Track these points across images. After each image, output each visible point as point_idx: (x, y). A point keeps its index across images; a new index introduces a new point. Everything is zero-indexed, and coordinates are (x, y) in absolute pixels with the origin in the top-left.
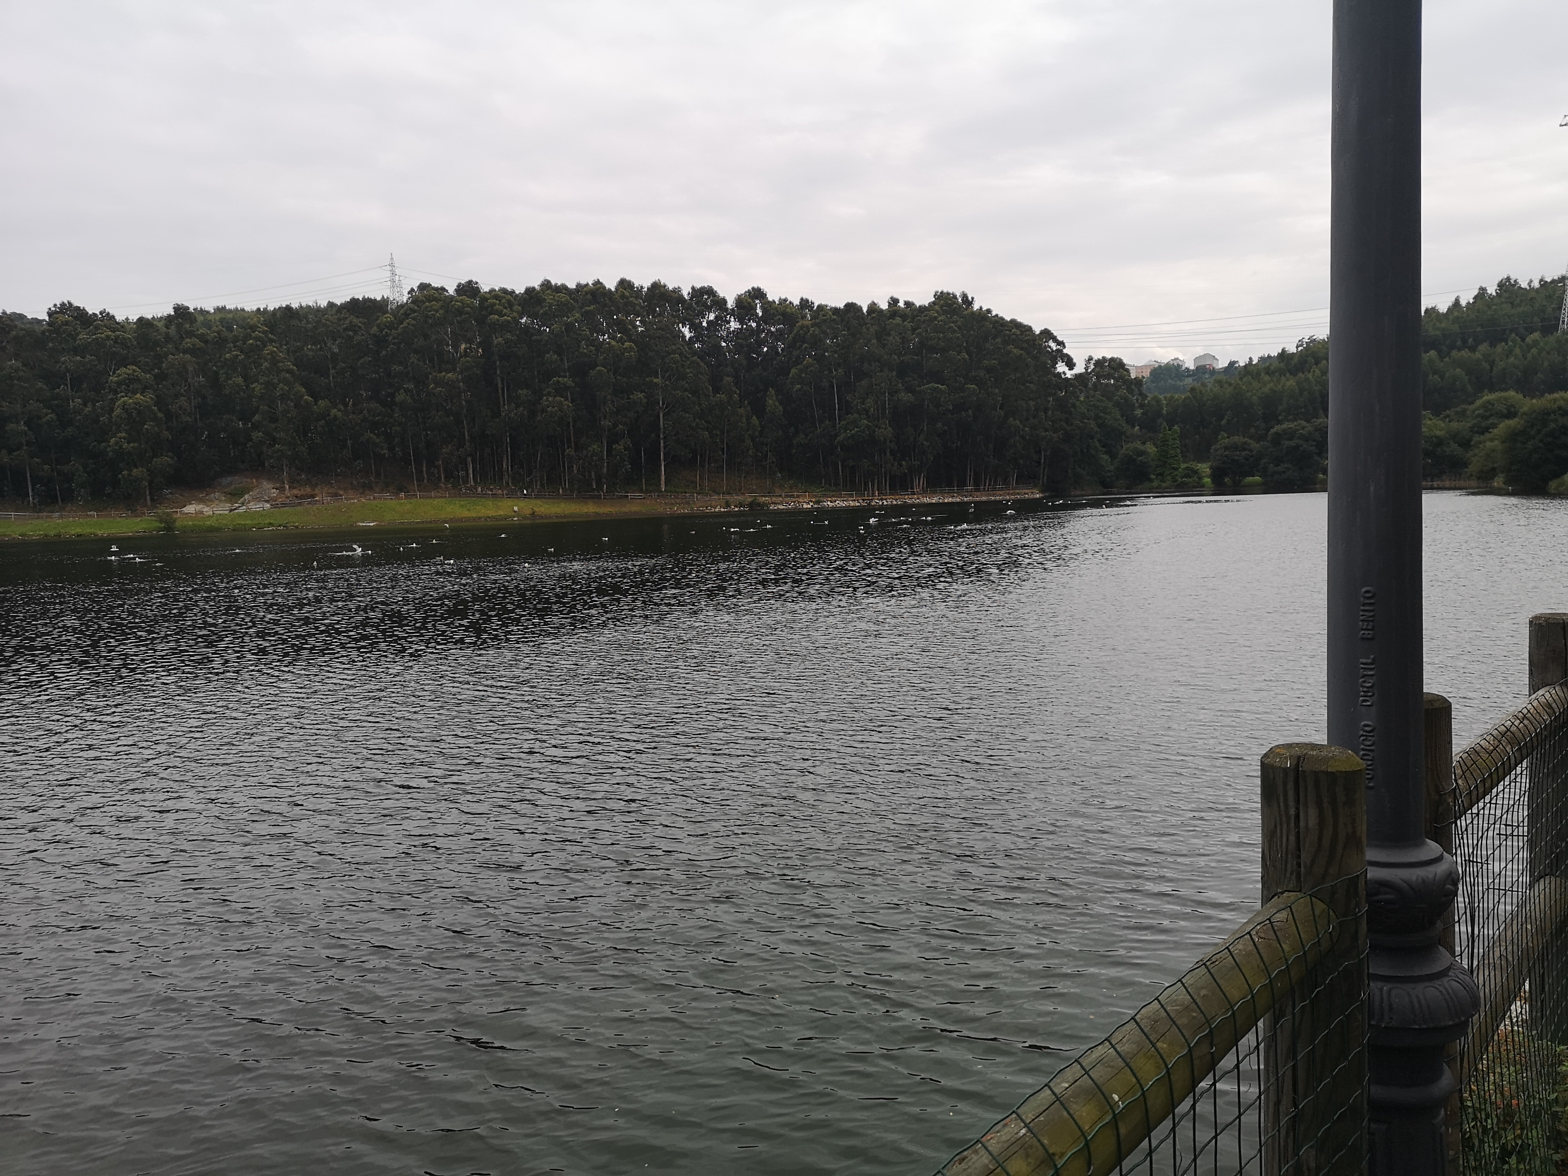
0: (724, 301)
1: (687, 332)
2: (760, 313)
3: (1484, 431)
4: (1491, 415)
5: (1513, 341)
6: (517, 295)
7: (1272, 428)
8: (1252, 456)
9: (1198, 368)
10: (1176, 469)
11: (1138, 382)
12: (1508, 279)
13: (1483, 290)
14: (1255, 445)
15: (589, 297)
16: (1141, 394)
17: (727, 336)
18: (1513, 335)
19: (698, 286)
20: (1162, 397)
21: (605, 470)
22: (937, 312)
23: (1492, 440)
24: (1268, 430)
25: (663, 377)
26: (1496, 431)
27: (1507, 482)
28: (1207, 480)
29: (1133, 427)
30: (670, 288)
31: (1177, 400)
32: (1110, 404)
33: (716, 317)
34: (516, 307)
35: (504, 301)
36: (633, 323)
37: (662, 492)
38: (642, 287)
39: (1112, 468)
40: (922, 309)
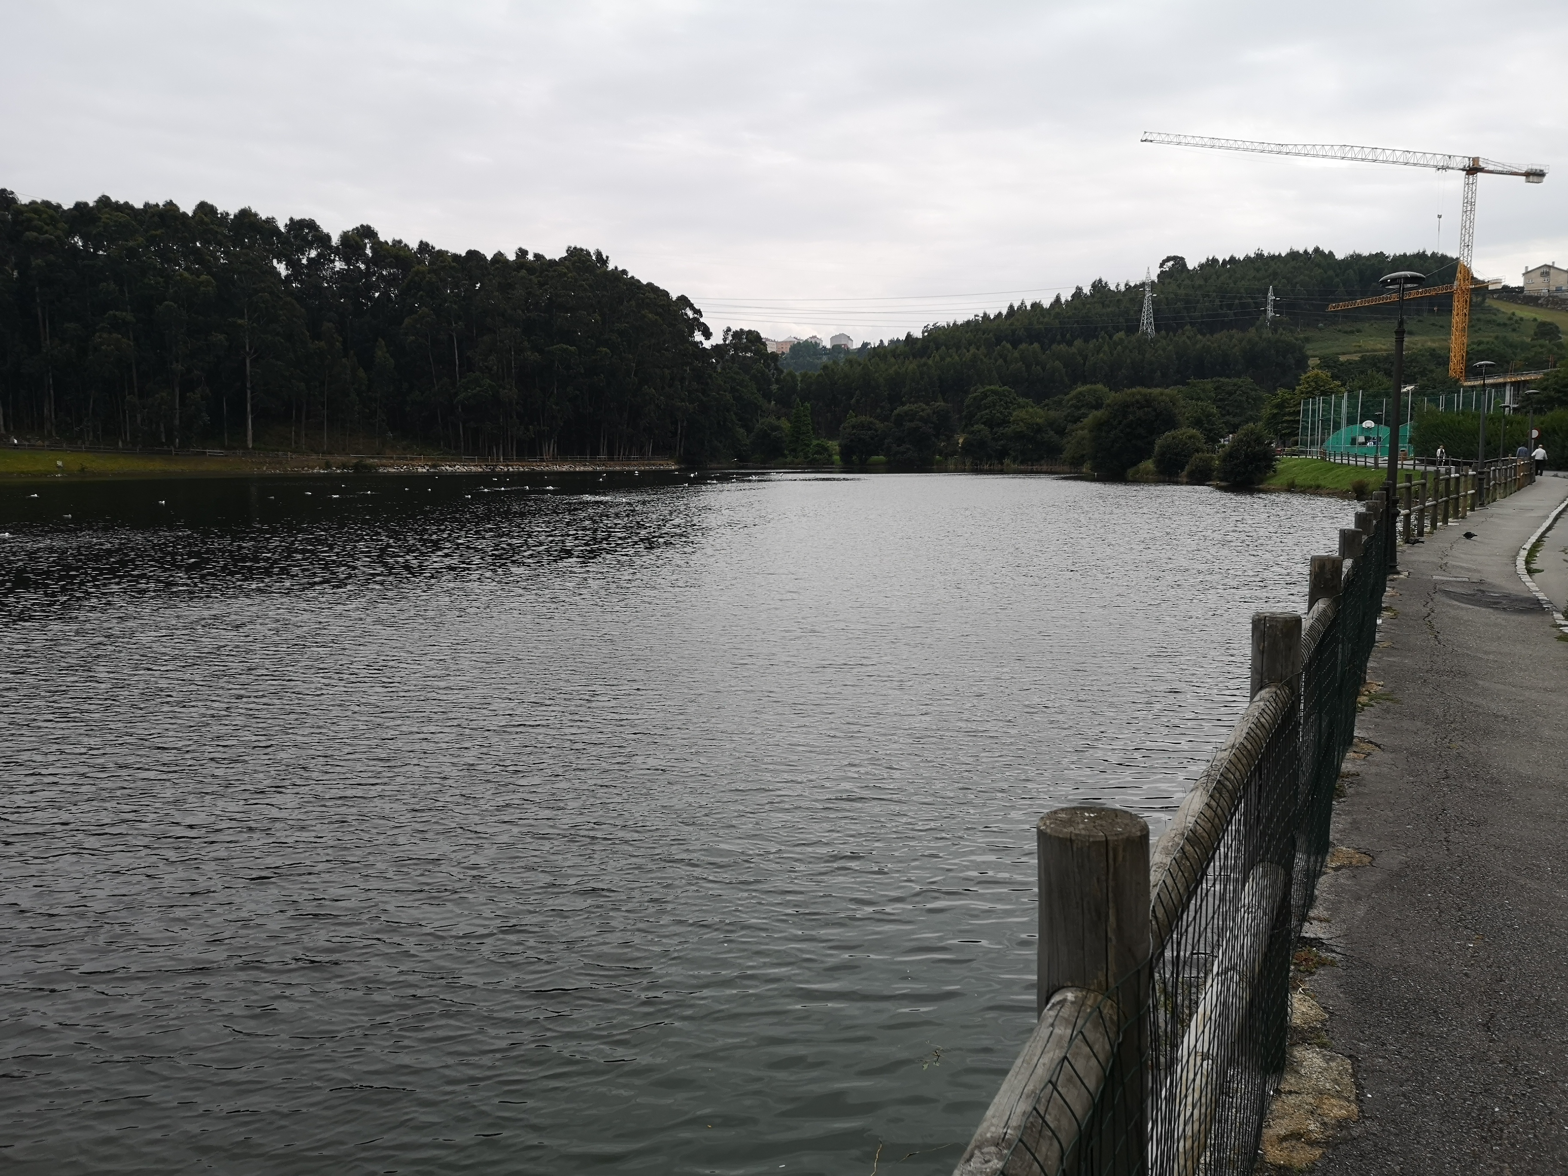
0: (328, 237)
1: (282, 269)
2: (368, 252)
3: (1077, 420)
4: (1083, 406)
5: (1102, 338)
6: (64, 211)
7: (896, 409)
8: (877, 436)
9: (834, 347)
10: (808, 446)
11: (774, 356)
12: (1100, 281)
13: (1079, 289)
14: (879, 425)
15: (156, 219)
16: (777, 369)
17: (331, 277)
18: (1103, 332)
19: (297, 217)
20: (797, 374)
21: (177, 422)
22: (567, 268)
23: (1082, 429)
24: (892, 411)
25: (249, 319)
26: (1085, 421)
27: (1094, 469)
28: (836, 458)
29: (770, 402)
30: (263, 218)
31: (810, 377)
32: (747, 377)
33: (319, 255)
34: (62, 225)
35: (44, 216)
36: (213, 254)
37: (248, 449)
38: (227, 214)
39: (748, 442)
40: (552, 262)
